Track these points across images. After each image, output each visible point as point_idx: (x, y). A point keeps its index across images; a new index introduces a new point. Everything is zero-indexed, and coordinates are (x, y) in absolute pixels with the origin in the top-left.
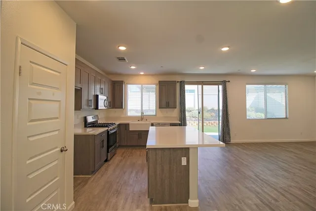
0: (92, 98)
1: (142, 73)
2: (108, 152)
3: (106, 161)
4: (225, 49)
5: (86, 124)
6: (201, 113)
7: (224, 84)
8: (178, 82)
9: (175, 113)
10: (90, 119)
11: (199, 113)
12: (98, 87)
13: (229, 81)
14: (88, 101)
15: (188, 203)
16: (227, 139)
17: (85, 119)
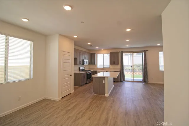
0: (81, 61)
1: (102, 49)
2: (87, 80)
3: (86, 84)
4: (128, 40)
5: (80, 70)
6: (132, 67)
7: (145, 52)
8: (120, 52)
9: (118, 67)
10: (81, 68)
11: (131, 67)
12: (84, 57)
13: (148, 50)
14: (80, 62)
15: (105, 95)
16: (146, 81)
17: (80, 68)
